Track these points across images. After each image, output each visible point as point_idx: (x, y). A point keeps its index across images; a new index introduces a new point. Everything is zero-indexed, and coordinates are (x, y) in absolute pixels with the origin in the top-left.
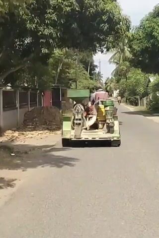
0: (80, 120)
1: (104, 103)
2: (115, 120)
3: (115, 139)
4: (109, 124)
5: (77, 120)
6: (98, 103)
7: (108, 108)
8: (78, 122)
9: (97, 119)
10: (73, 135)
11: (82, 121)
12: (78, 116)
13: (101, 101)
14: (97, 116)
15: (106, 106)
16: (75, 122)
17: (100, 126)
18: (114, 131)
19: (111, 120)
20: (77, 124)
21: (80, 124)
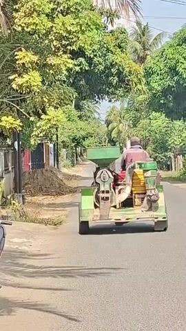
0: (108, 192)
1: (143, 166)
2: (159, 191)
3: (161, 219)
4: (150, 196)
5: (103, 192)
6: (134, 167)
7: (148, 174)
8: (105, 195)
9: (132, 191)
10: (97, 216)
11: (110, 194)
12: (104, 186)
13: (139, 164)
14: (132, 187)
15: (145, 171)
16: (101, 195)
17: (137, 201)
18: (158, 207)
19: (153, 191)
20: (103, 199)
21: (107, 198)
